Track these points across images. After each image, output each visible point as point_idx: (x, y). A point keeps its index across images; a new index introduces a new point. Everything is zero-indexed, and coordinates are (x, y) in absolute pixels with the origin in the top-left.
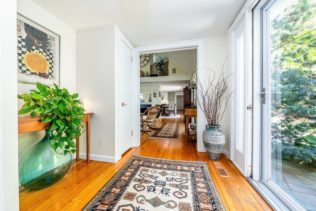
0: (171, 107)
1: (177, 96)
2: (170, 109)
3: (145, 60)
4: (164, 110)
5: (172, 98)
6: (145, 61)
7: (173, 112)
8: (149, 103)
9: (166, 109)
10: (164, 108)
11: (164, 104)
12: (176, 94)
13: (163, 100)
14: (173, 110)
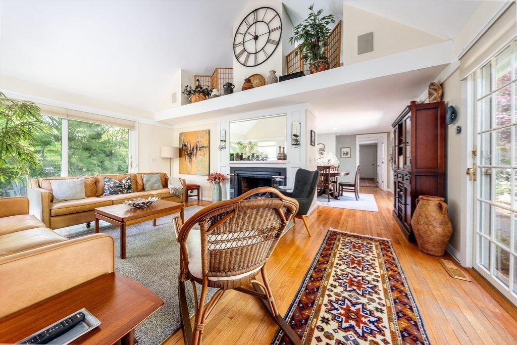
0: (347, 174)
1: (361, 146)
2: (341, 179)
3: (268, 41)
4: (326, 181)
5: (348, 150)
6: (269, 45)
7: (353, 188)
8: (281, 165)
9: (332, 179)
10: (326, 176)
11: (326, 165)
12: (360, 141)
13: (322, 154)
14: (353, 182)
